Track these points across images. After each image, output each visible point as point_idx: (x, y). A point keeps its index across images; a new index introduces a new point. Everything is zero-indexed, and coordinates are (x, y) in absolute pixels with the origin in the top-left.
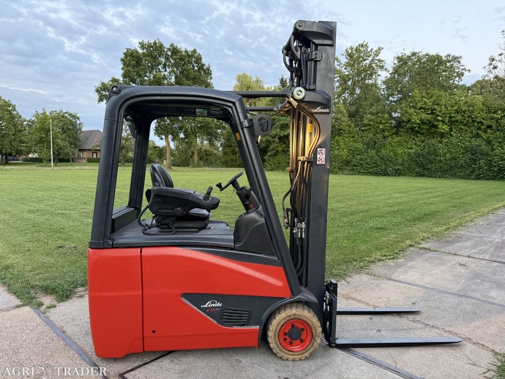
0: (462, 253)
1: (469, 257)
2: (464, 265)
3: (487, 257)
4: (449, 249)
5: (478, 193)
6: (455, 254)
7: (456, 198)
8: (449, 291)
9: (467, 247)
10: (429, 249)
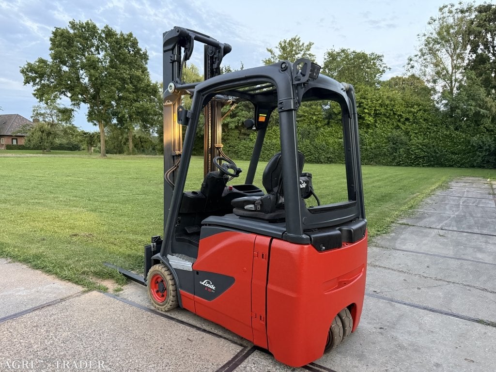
0: (434, 226)
1: (442, 229)
2: (442, 236)
3: (455, 229)
4: (422, 223)
5: (410, 178)
6: (430, 228)
7: (394, 182)
8: (447, 256)
9: (435, 223)
10: (408, 225)
